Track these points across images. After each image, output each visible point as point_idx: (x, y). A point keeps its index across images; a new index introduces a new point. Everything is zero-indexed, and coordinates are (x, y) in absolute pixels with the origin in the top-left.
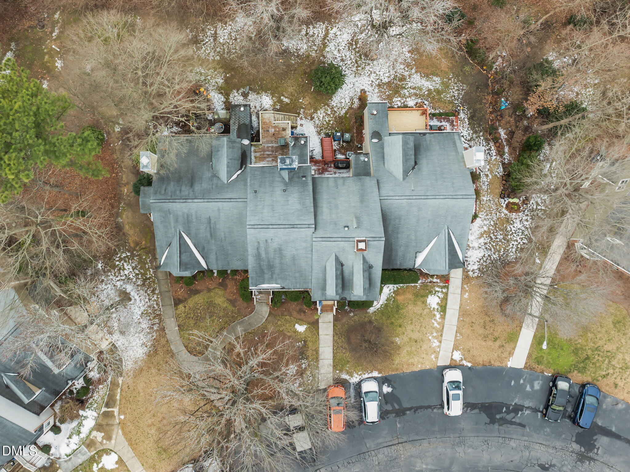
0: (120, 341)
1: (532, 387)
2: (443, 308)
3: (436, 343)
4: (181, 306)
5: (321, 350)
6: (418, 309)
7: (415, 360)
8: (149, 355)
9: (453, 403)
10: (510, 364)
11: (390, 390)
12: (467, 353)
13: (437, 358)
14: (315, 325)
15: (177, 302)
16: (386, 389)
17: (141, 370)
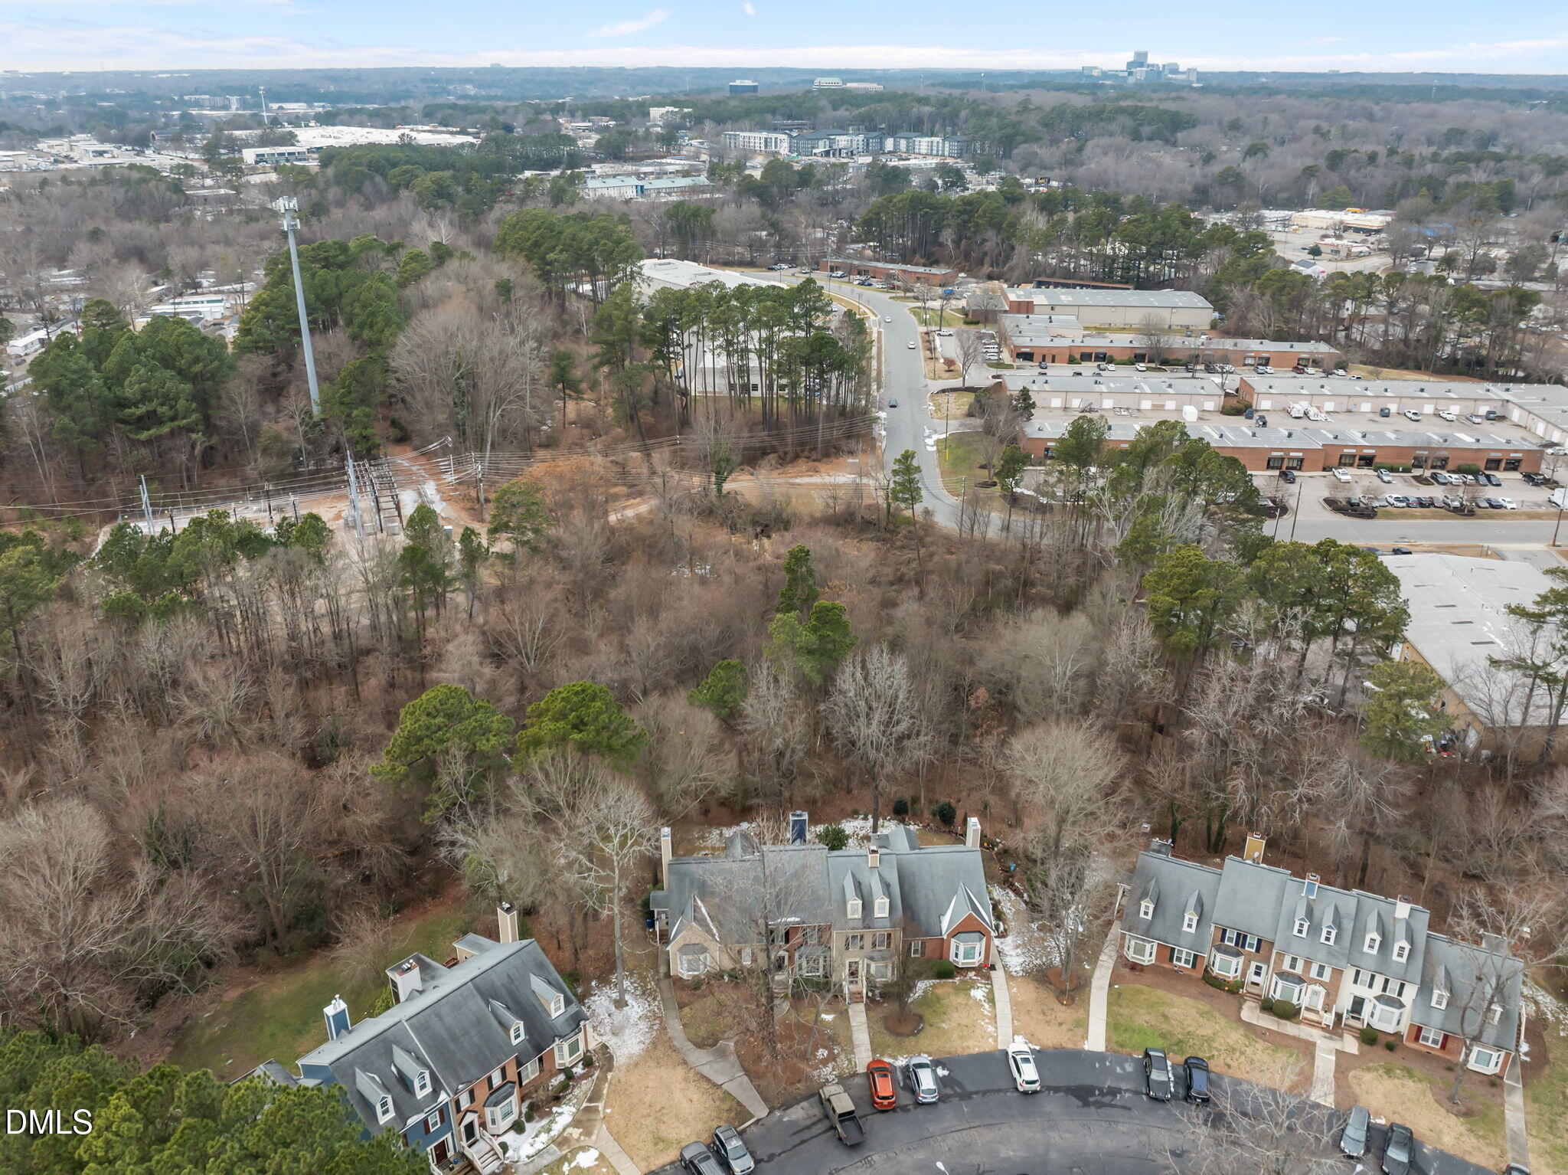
0: (611, 1041)
1: (1123, 1068)
2: (991, 999)
3: (991, 1029)
4: (686, 1010)
5: (855, 1036)
6: (961, 999)
7: (971, 1043)
8: (647, 1051)
9: (1023, 1066)
10: (1086, 1047)
11: (946, 1073)
12: (1031, 1038)
13: (996, 1041)
14: (844, 1015)
15: (681, 1006)
16: (942, 1072)
17: (637, 1065)
